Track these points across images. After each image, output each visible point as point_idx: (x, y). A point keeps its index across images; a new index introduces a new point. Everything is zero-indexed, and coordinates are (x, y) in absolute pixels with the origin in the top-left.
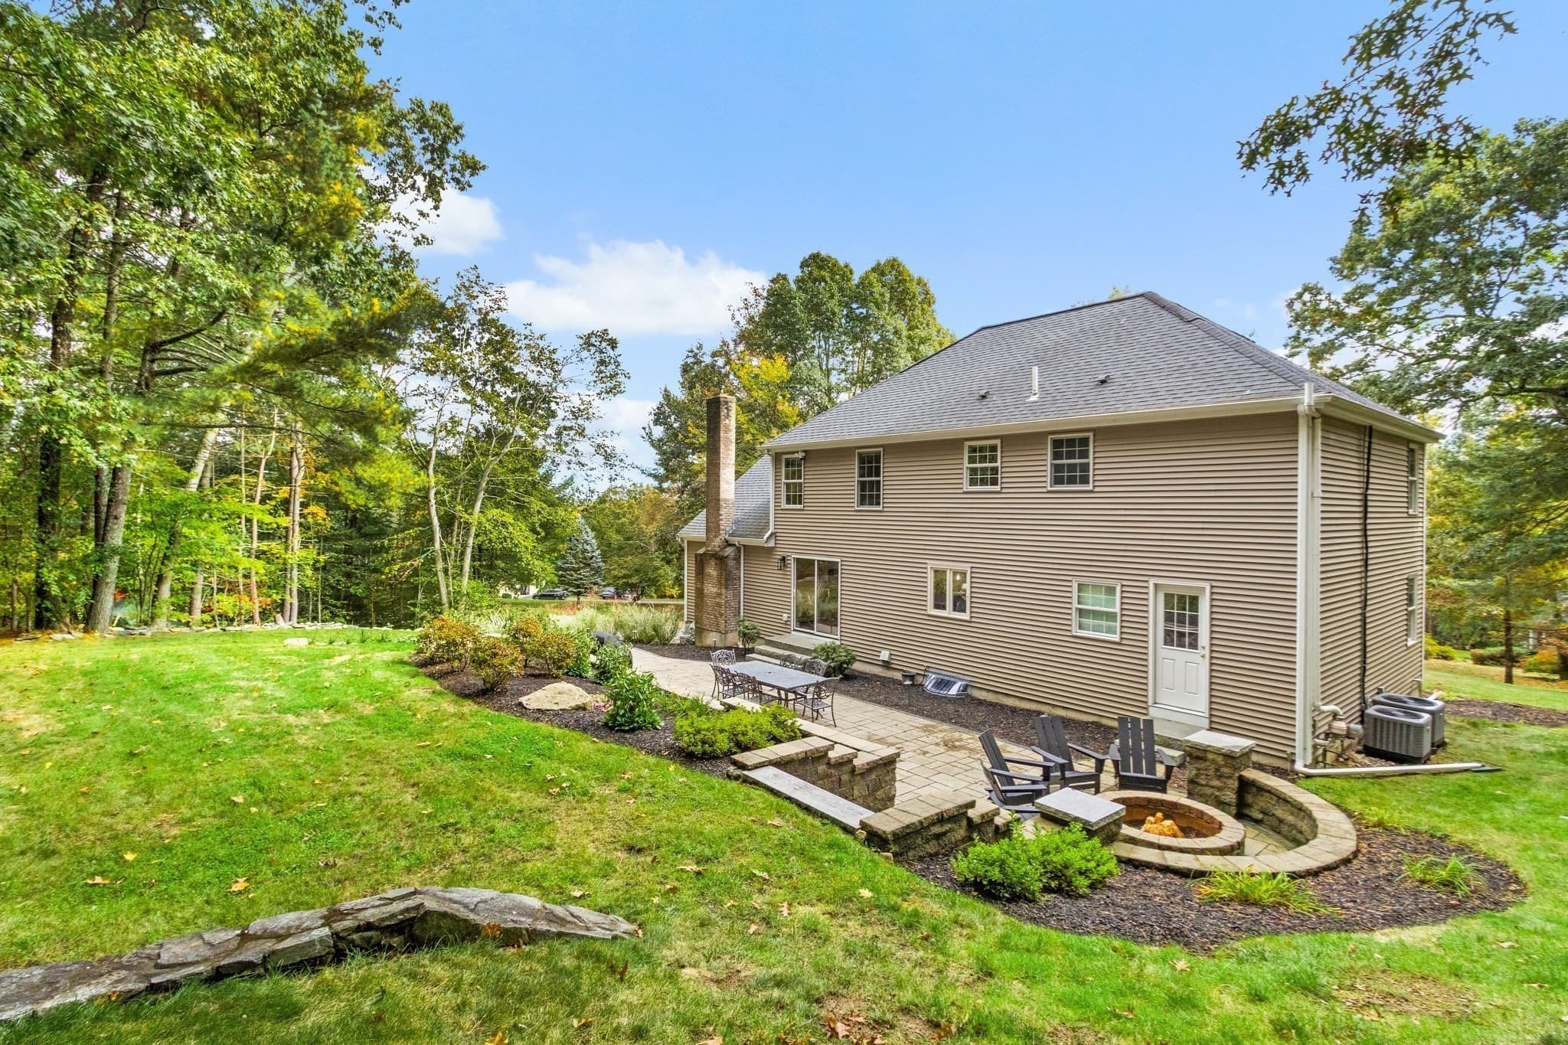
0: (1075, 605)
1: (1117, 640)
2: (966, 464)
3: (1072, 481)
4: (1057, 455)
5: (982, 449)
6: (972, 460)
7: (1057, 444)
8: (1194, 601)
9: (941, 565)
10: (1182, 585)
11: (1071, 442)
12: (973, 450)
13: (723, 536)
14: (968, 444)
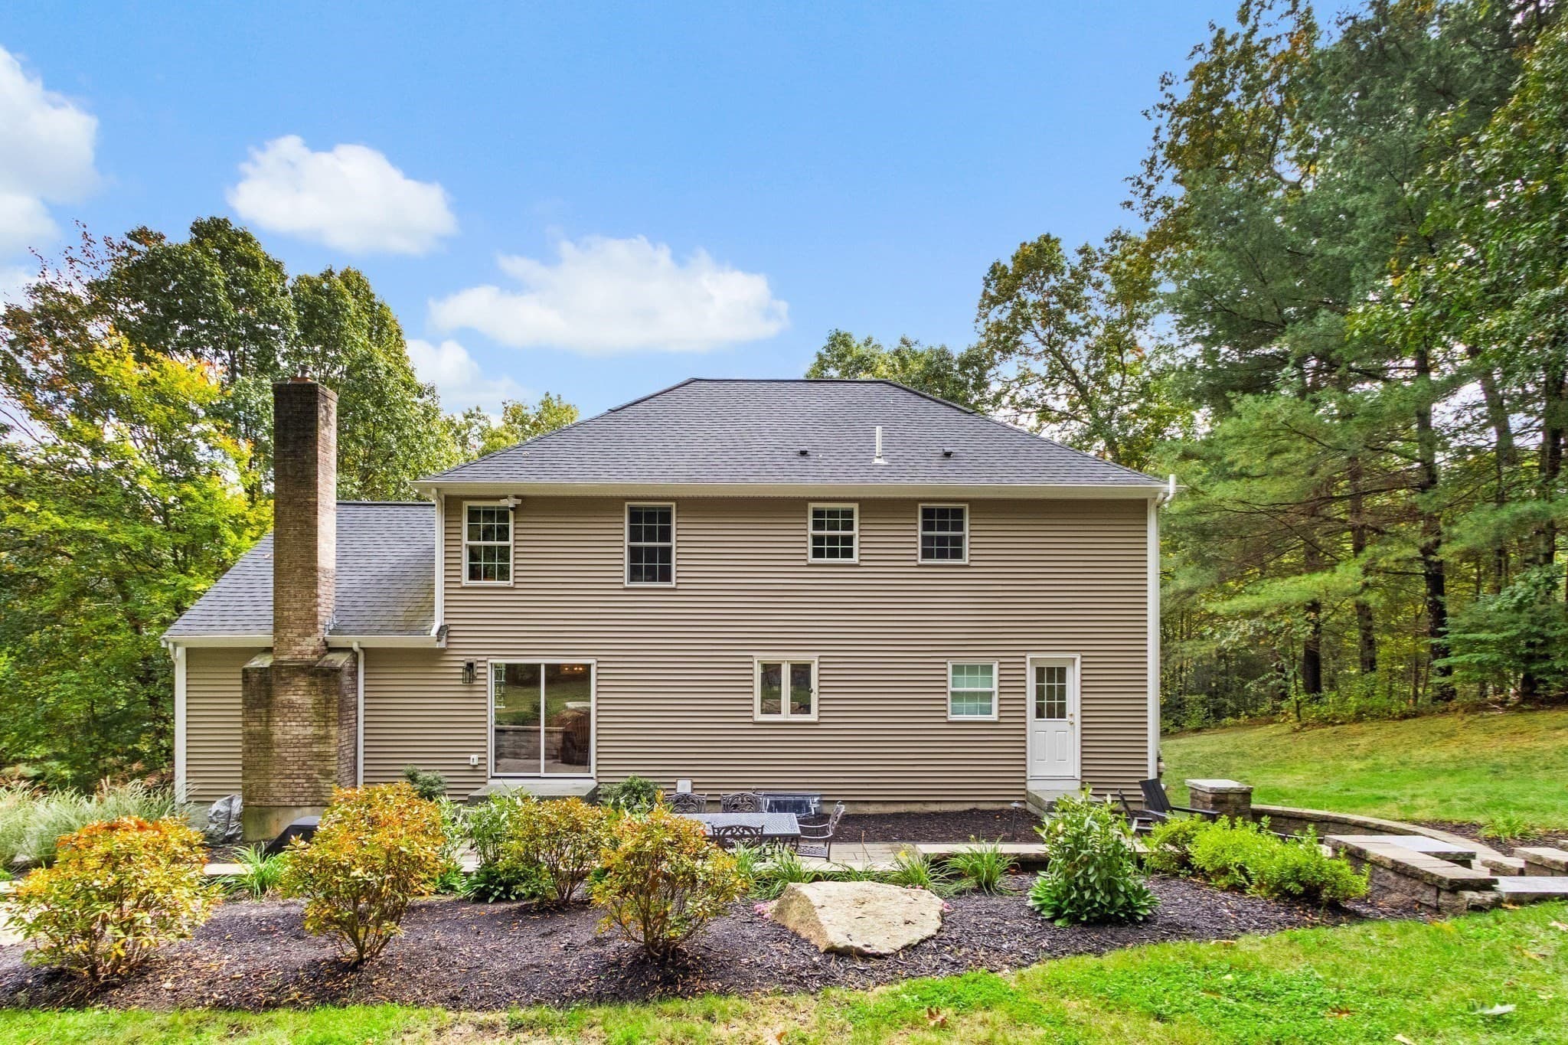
0: (951, 689)
1: (996, 719)
2: (811, 531)
3: (942, 554)
4: (927, 526)
5: (832, 513)
6: (817, 525)
7: (927, 513)
8: (1062, 672)
9: (772, 658)
10: (1051, 658)
11: (943, 513)
12: (817, 513)
13: (323, 634)
14: (812, 506)
